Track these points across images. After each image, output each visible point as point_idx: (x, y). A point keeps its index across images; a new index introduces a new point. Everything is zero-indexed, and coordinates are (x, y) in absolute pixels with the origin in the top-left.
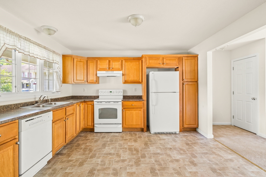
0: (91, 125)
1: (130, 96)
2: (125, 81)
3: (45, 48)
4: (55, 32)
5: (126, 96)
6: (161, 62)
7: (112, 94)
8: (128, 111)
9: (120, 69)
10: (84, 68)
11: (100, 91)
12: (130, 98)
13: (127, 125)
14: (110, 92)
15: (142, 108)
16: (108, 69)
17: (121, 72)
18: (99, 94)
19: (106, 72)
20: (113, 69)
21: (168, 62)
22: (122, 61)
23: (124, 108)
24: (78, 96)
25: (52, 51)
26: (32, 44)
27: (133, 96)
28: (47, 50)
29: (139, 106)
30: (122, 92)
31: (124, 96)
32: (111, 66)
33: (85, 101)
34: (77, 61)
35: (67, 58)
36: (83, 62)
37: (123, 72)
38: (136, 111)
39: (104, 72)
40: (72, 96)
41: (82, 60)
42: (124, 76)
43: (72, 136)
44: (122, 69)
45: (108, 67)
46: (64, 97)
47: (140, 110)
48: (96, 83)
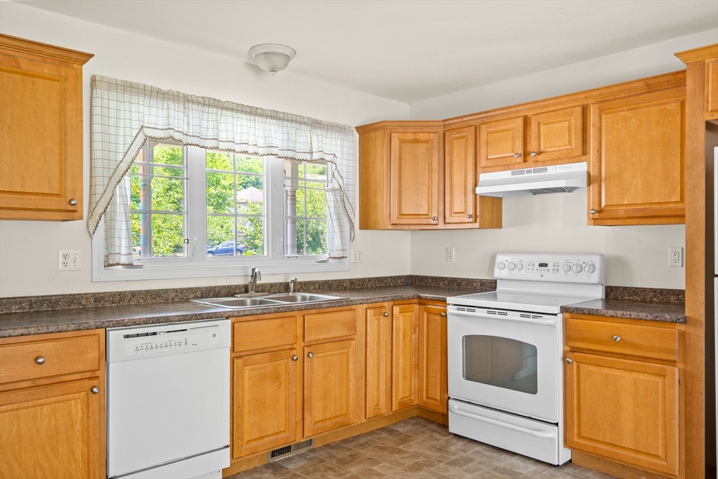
0: (438, 398)
1: (644, 290)
2: (600, 211)
3: (275, 116)
4: (288, 58)
5: (625, 288)
7: (547, 274)
8: (591, 368)
9: (576, 154)
10: (430, 164)
11: (500, 258)
12: (644, 301)
13: (585, 438)
14: (541, 265)
15: (672, 363)
16: (520, 160)
17: (581, 167)
18: (498, 274)
19: (512, 174)
20: (540, 158)
22: (585, 110)
23: (574, 350)
24: (426, 277)
25: (306, 120)
26: (229, 113)
27: (662, 291)
28: (285, 123)
29: (651, 349)
30: (598, 266)
31: (609, 291)
32: (533, 146)
33: (420, 298)
34: (402, 142)
35: (372, 134)
36: (427, 142)
37: (589, 166)
38: (635, 375)
39: (507, 174)
40: (411, 277)
41: (421, 136)
42: (594, 187)
43: (338, 419)
44: (585, 152)
45: (520, 151)
46: (370, 279)
47: (662, 375)
48: (477, 225)
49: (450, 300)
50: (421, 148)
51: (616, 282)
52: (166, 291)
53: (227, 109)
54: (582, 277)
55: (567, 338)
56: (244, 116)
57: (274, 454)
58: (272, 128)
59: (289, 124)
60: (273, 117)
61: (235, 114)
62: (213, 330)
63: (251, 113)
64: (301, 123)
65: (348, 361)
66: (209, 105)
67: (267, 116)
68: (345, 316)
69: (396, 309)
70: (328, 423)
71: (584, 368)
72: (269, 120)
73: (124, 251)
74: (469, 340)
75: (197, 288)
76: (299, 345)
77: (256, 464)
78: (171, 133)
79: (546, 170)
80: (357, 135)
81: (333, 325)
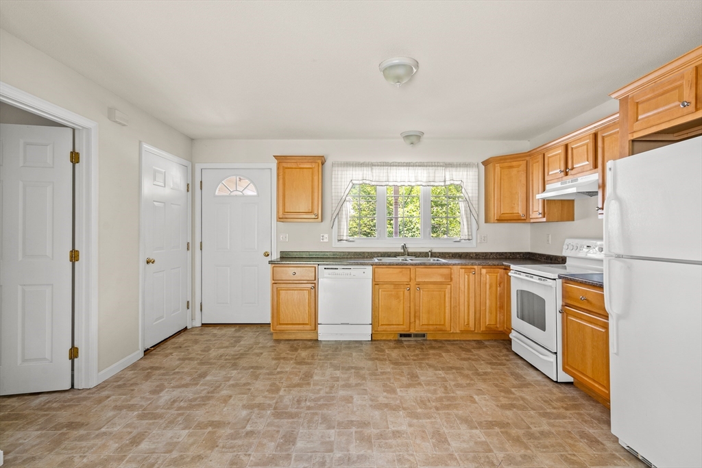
3: (421, 165)
6: (690, 95)
9: (590, 168)
10: (520, 181)
14: (586, 247)
16: (564, 174)
17: (595, 177)
18: (567, 253)
19: (561, 184)
20: (573, 172)
22: (595, 136)
23: (566, 304)
25: (441, 164)
26: (394, 168)
28: (428, 168)
29: (600, 309)
36: (518, 167)
37: (599, 175)
39: (558, 185)
41: (514, 164)
42: (600, 191)
43: (438, 326)
45: (563, 168)
46: (491, 253)
48: (544, 220)
49: (512, 267)
50: (514, 171)
52: (364, 253)
53: (393, 166)
55: (563, 296)
56: (403, 168)
57: (401, 335)
58: (420, 171)
59: (430, 168)
60: (419, 166)
61: (398, 168)
62: (364, 270)
63: (406, 166)
64: (438, 166)
65: (445, 296)
66: (383, 166)
67: (416, 166)
68: (445, 271)
69: (484, 271)
70: (431, 327)
71: (570, 318)
72: (417, 168)
73: (345, 234)
74: (522, 294)
75: (379, 252)
76: (412, 284)
77: (391, 338)
78: (364, 181)
79: (577, 180)
80: (482, 168)
81: (436, 275)
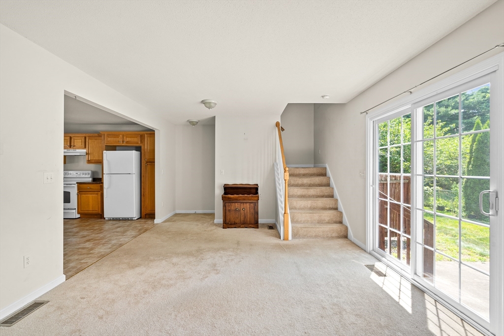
2: (89, 161)
6: (121, 140)
7: (78, 176)
9: (83, 147)
13: (82, 211)
14: (76, 173)
15: (99, 191)
16: (69, 147)
17: (85, 151)
19: (67, 150)
21: (128, 139)
22: (85, 138)
23: (80, 192)
29: (95, 189)
30: (90, 173)
31: (93, 178)
32: (72, 144)
38: (92, 195)
42: (87, 156)
44: (85, 147)
45: (69, 145)
47: (97, 194)
51: (95, 177)
54: (87, 176)
55: (78, 189)
71: (82, 195)
79: (76, 150)
